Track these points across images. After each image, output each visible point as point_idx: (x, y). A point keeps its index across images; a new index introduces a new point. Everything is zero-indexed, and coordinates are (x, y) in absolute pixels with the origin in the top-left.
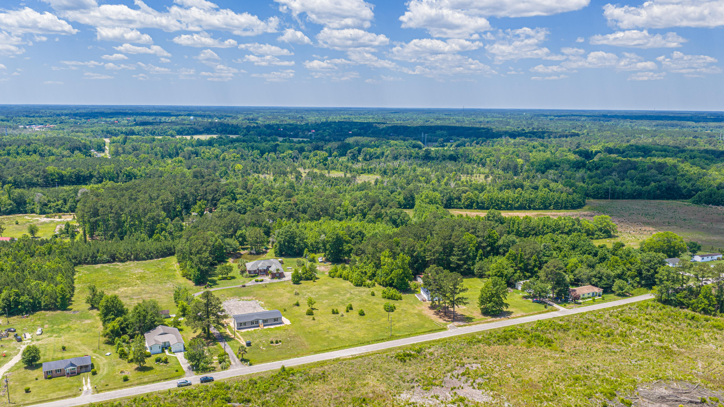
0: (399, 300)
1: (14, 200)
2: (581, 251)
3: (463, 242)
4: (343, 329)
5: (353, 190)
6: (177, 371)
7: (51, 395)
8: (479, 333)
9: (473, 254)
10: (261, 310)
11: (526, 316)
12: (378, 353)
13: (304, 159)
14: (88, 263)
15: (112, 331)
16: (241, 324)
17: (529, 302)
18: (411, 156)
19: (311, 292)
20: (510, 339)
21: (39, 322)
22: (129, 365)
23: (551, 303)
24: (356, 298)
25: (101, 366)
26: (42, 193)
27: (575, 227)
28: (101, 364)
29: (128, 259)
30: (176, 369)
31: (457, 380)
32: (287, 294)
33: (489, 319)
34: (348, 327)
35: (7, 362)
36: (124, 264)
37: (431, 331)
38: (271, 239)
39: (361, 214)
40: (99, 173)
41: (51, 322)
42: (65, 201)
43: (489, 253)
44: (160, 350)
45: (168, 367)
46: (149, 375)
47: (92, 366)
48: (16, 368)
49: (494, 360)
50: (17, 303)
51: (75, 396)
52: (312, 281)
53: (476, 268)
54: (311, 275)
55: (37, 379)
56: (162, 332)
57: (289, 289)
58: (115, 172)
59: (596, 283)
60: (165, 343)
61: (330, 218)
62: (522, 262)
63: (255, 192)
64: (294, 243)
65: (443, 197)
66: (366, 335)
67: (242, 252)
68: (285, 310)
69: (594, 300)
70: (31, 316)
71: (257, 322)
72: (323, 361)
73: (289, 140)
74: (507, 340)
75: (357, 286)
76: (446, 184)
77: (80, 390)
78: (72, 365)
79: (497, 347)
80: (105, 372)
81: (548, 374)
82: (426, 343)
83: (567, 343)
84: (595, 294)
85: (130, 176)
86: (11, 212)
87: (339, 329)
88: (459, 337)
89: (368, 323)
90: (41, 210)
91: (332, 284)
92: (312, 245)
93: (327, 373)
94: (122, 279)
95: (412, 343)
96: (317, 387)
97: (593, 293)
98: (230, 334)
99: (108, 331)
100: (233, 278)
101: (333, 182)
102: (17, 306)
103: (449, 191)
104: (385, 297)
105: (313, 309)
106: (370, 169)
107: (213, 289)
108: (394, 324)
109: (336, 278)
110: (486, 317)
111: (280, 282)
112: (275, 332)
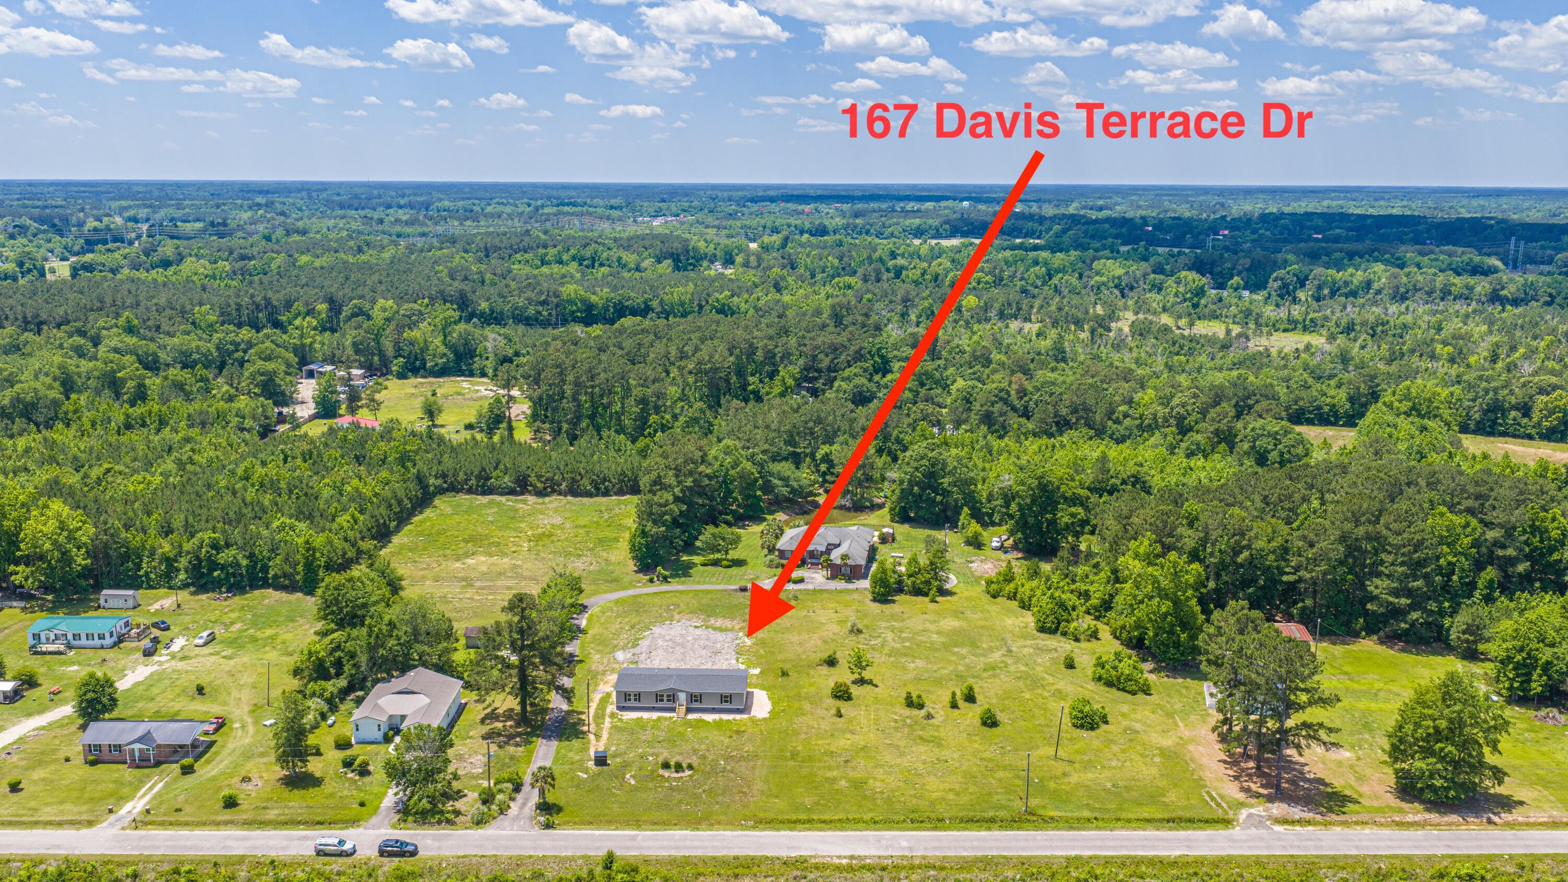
0: (1141, 696)
3: (1418, 537)
4: (899, 761)
5: (1220, 369)
7: (48, 809)
8: (1335, 862)
9: (1461, 578)
13: (1150, 291)
14: (470, 491)
15: (307, 665)
16: (627, 696)
18: (1450, 293)
22: (277, 766)
24: (1012, 668)
25: (224, 754)
26: (502, 335)
28: (230, 747)
29: (554, 491)
30: (367, 798)
33: (1415, 812)
34: (919, 755)
36: (540, 500)
39: (1175, 430)
43: (1526, 582)
44: (379, 736)
45: (357, 788)
47: (207, 750)
50: (213, 565)
51: (90, 823)
52: (927, 599)
53: (1456, 626)
54: (927, 582)
55: (67, 760)
57: (848, 612)
60: (395, 717)
61: (1092, 432)
64: (935, 491)
65: (1474, 400)
66: (951, 796)
68: (784, 673)
70: (237, 598)
71: (672, 697)
72: (753, 858)
75: (1042, 629)
77: (111, 811)
78: (148, 739)
80: (214, 773)
82: (1123, 862)
85: (723, 312)
87: (888, 758)
88: (1259, 862)
89: (987, 755)
91: (977, 616)
94: (501, 534)
95: (1073, 853)
98: (589, 720)
99: (298, 662)
100: (739, 563)
101: (1181, 347)
102: (212, 570)
103: (1493, 384)
104: (1100, 679)
105: (861, 682)
106: (1312, 320)
107: (665, 587)
108: (1065, 775)
109: (999, 599)
110: (1404, 805)
111: (841, 592)
112: (703, 734)
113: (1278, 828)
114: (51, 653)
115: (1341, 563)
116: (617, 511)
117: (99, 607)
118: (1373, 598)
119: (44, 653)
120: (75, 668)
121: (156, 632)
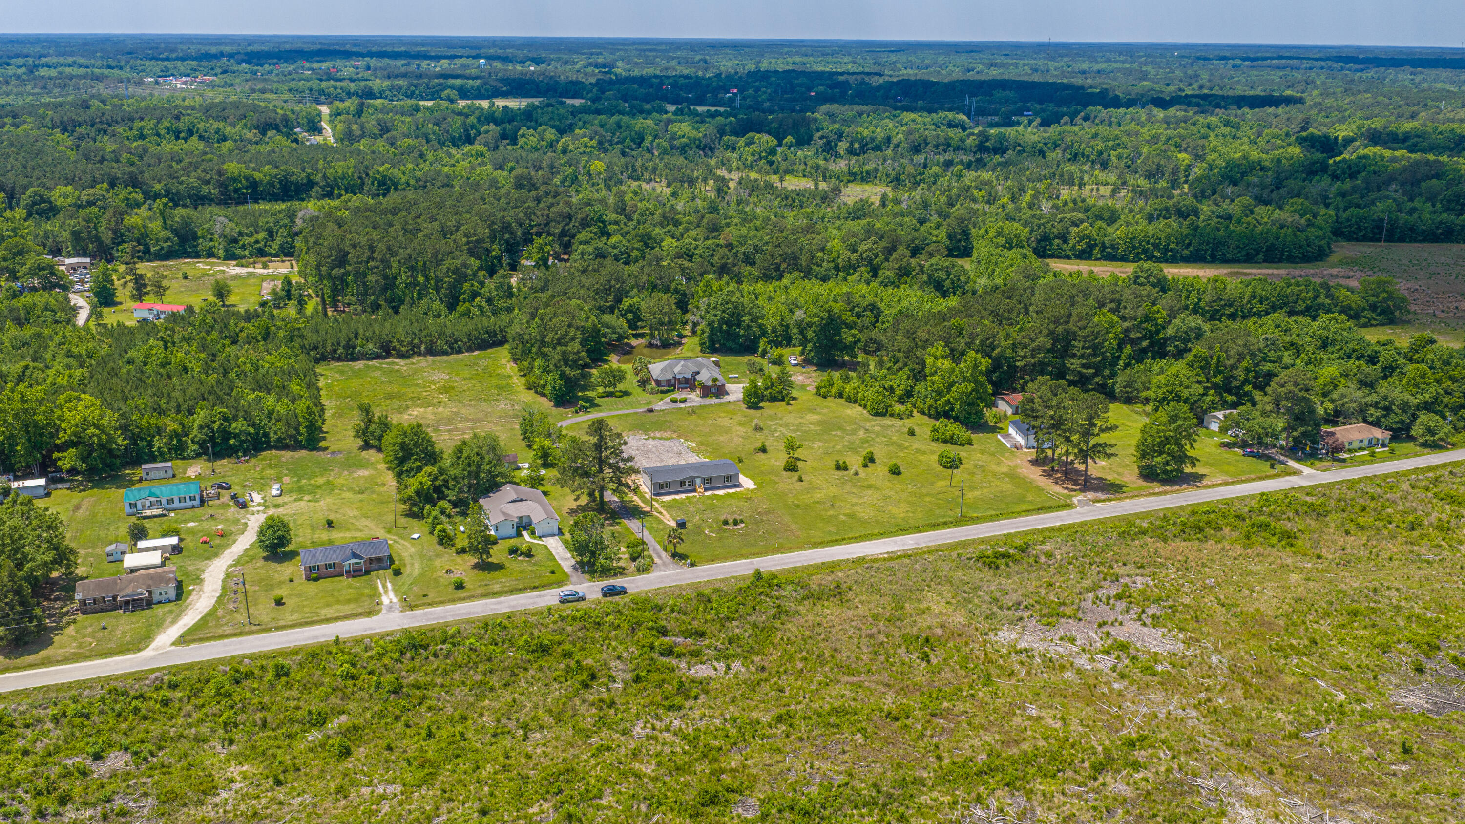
0: (968, 446)
2: (1342, 353)
4: (861, 501)
5: (839, 218)
7: (324, 611)
8: (1140, 516)
9: (1113, 354)
10: (693, 459)
11: (1233, 483)
13: (725, 150)
14: (339, 359)
15: (418, 493)
16: (660, 485)
17: (1235, 454)
19: (786, 425)
20: (1207, 530)
21: (270, 472)
22: (459, 559)
23: (1282, 458)
24: (878, 440)
25: (407, 560)
26: (226, 217)
27: (1319, 300)
28: (405, 555)
29: (415, 353)
30: (550, 569)
31: (1107, 608)
32: (739, 428)
33: (1157, 487)
34: (870, 496)
35: (227, 546)
36: (408, 361)
37: (1041, 510)
38: (689, 317)
39: (868, 269)
40: (325, 177)
41: (293, 472)
42: (271, 234)
43: (1149, 353)
44: (513, 532)
45: (535, 564)
46: (499, 579)
47: (391, 560)
48: (248, 557)
49: (1178, 570)
50: (226, 434)
51: (369, 614)
52: (784, 403)
53: (1118, 383)
54: (781, 392)
55: (291, 581)
56: (514, 496)
57: (739, 418)
58: (356, 176)
59: (1378, 419)
60: (521, 518)
62: (1220, 372)
63: (642, 219)
64: (739, 326)
65: (1031, 233)
66: (911, 514)
67: (634, 342)
68: (740, 461)
69: (1373, 454)
70: (253, 460)
71: (692, 482)
72: (833, 562)
74: (1201, 530)
75: (876, 414)
76: (1031, 206)
77: (377, 604)
78: (355, 555)
79: (1180, 545)
80: (416, 572)
81: (1293, 602)
83: (1327, 541)
84: (1374, 442)
85: (385, 184)
87: (854, 500)
88: (1101, 522)
89: (910, 490)
90: (226, 251)
91: (825, 411)
92: (774, 330)
93: (844, 586)
94: (409, 390)
95: (1006, 532)
96: (828, 612)
97: (1370, 440)
98: (642, 505)
99: (410, 492)
100: (626, 393)
101: (794, 201)
102: (226, 439)
105: (794, 459)
107: (591, 415)
108: (963, 494)
109: (831, 399)
110: (1149, 484)
111: (719, 405)
112: (728, 503)
113: (1097, 504)
116: (482, 364)
117: (141, 480)
118: (1071, 371)
120: (193, 524)
121: (225, 492)
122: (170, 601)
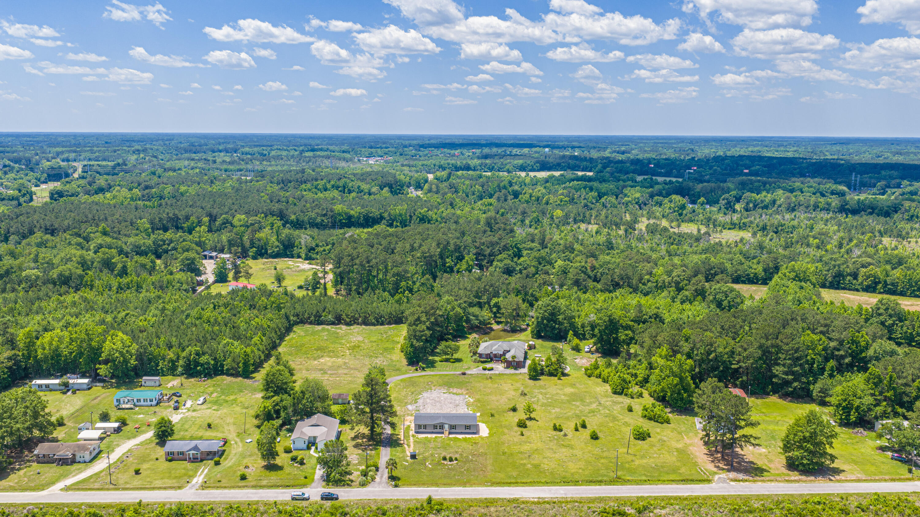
0: (665, 425)
1: (282, 243)
3: (796, 346)
4: (554, 456)
5: (696, 253)
6: (306, 478)
7: (157, 482)
8: (758, 497)
9: (818, 366)
11: (864, 481)
12: (580, 501)
13: (655, 206)
14: (311, 323)
16: (420, 426)
17: (886, 457)
18: (818, 207)
22: (260, 460)
24: (602, 412)
25: (231, 456)
28: (233, 452)
29: (355, 323)
30: (307, 475)
32: (512, 392)
33: (795, 476)
34: (563, 453)
35: (146, 432)
36: (349, 328)
37: (685, 481)
39: (675, 289)
41: (223, 391)
43: (850, 367)
44: (305, 446)
45: (301, 470)
46: (274, 476)
47: (222, 454)
48: (150, 441)
50: (197, 364)
51: (180, 488)
52: (556, 378)
53: (815, 389)
54: (556, 370)
55: (157, 459)
56: (317, 422)
57: (518, 385)
60: (314, 437)
61: (631, 290)
64: (555, 322)
66: (581, 471)
67: (495, 326)
68: (492, 415)
70: (209, 381)
71: (442, 427)
72: (494, 499)
73: (652, 179)
75: (615, 393)
77: (188, 482)
78: (197, 449)
80: (230, 464)
82: (663, 499)
85: (423, 220)
86: (277, 255)
87: (548, 455)
88: (724, 498)
89: (595, 452)
91: (582, 386)
94: (333, 346)
95: (640, 495)
98: (402, 438)
99: (259, 412)
100: (459, 360)
101: (674, 240)
102: (196, 366)
103: (838, 262)
104: (645, 416)
105: (530, 419)
106: (744, 223)
107: (424, 373)
108: (633, 461)
109: (592, 378)
110: (790, 472)
111: (513, 375)
112: (459, 444)
113: (732, 483)
114: (127, 409)
115: (760, 359)
116: (390, 333)
117: (141, 385)
118: (776, 376)
119: (123, 409)
120: (142, 416)
121: (175, 398)
122: (85, 462)
